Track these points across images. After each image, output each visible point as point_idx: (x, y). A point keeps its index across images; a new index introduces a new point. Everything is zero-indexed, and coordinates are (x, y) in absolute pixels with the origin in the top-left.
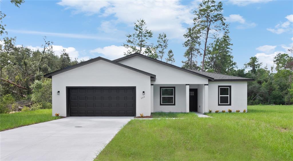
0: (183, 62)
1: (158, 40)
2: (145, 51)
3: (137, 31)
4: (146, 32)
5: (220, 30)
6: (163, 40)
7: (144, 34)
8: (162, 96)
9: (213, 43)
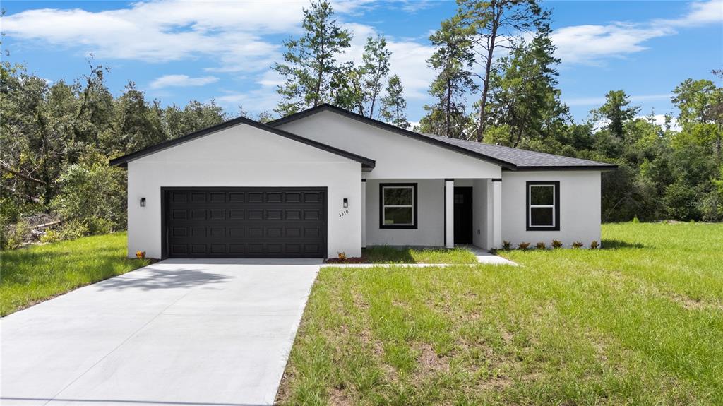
0: (426, 108)
1: (366, 53)
2: (330, 83)
3: (310, 32)
4: (333, 34)
5: (527, 25)
6: (378, 52)
7: (328, 39)
8: (384, 206)
9: (506, 59)
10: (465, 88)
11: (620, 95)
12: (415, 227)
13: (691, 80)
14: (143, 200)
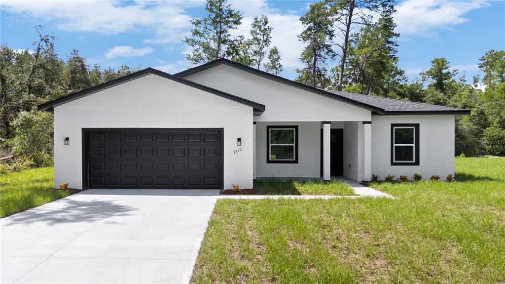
0: (298, 71)
1: (253, 29)
2: (227, 52)
3: (211, 14)
4: (229, 15)
5: (376, 6)
6: (262, 28)
7: (225, 18)
8: (271, 145)
9: (358, 34)
10: (326, 56)
11: (443, 62)
12: (296, 162)
13: (494, 51)
14: (67, 139)
